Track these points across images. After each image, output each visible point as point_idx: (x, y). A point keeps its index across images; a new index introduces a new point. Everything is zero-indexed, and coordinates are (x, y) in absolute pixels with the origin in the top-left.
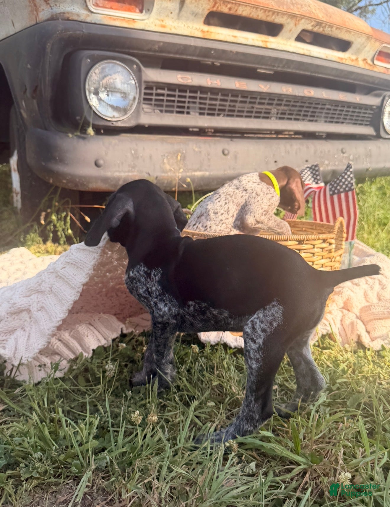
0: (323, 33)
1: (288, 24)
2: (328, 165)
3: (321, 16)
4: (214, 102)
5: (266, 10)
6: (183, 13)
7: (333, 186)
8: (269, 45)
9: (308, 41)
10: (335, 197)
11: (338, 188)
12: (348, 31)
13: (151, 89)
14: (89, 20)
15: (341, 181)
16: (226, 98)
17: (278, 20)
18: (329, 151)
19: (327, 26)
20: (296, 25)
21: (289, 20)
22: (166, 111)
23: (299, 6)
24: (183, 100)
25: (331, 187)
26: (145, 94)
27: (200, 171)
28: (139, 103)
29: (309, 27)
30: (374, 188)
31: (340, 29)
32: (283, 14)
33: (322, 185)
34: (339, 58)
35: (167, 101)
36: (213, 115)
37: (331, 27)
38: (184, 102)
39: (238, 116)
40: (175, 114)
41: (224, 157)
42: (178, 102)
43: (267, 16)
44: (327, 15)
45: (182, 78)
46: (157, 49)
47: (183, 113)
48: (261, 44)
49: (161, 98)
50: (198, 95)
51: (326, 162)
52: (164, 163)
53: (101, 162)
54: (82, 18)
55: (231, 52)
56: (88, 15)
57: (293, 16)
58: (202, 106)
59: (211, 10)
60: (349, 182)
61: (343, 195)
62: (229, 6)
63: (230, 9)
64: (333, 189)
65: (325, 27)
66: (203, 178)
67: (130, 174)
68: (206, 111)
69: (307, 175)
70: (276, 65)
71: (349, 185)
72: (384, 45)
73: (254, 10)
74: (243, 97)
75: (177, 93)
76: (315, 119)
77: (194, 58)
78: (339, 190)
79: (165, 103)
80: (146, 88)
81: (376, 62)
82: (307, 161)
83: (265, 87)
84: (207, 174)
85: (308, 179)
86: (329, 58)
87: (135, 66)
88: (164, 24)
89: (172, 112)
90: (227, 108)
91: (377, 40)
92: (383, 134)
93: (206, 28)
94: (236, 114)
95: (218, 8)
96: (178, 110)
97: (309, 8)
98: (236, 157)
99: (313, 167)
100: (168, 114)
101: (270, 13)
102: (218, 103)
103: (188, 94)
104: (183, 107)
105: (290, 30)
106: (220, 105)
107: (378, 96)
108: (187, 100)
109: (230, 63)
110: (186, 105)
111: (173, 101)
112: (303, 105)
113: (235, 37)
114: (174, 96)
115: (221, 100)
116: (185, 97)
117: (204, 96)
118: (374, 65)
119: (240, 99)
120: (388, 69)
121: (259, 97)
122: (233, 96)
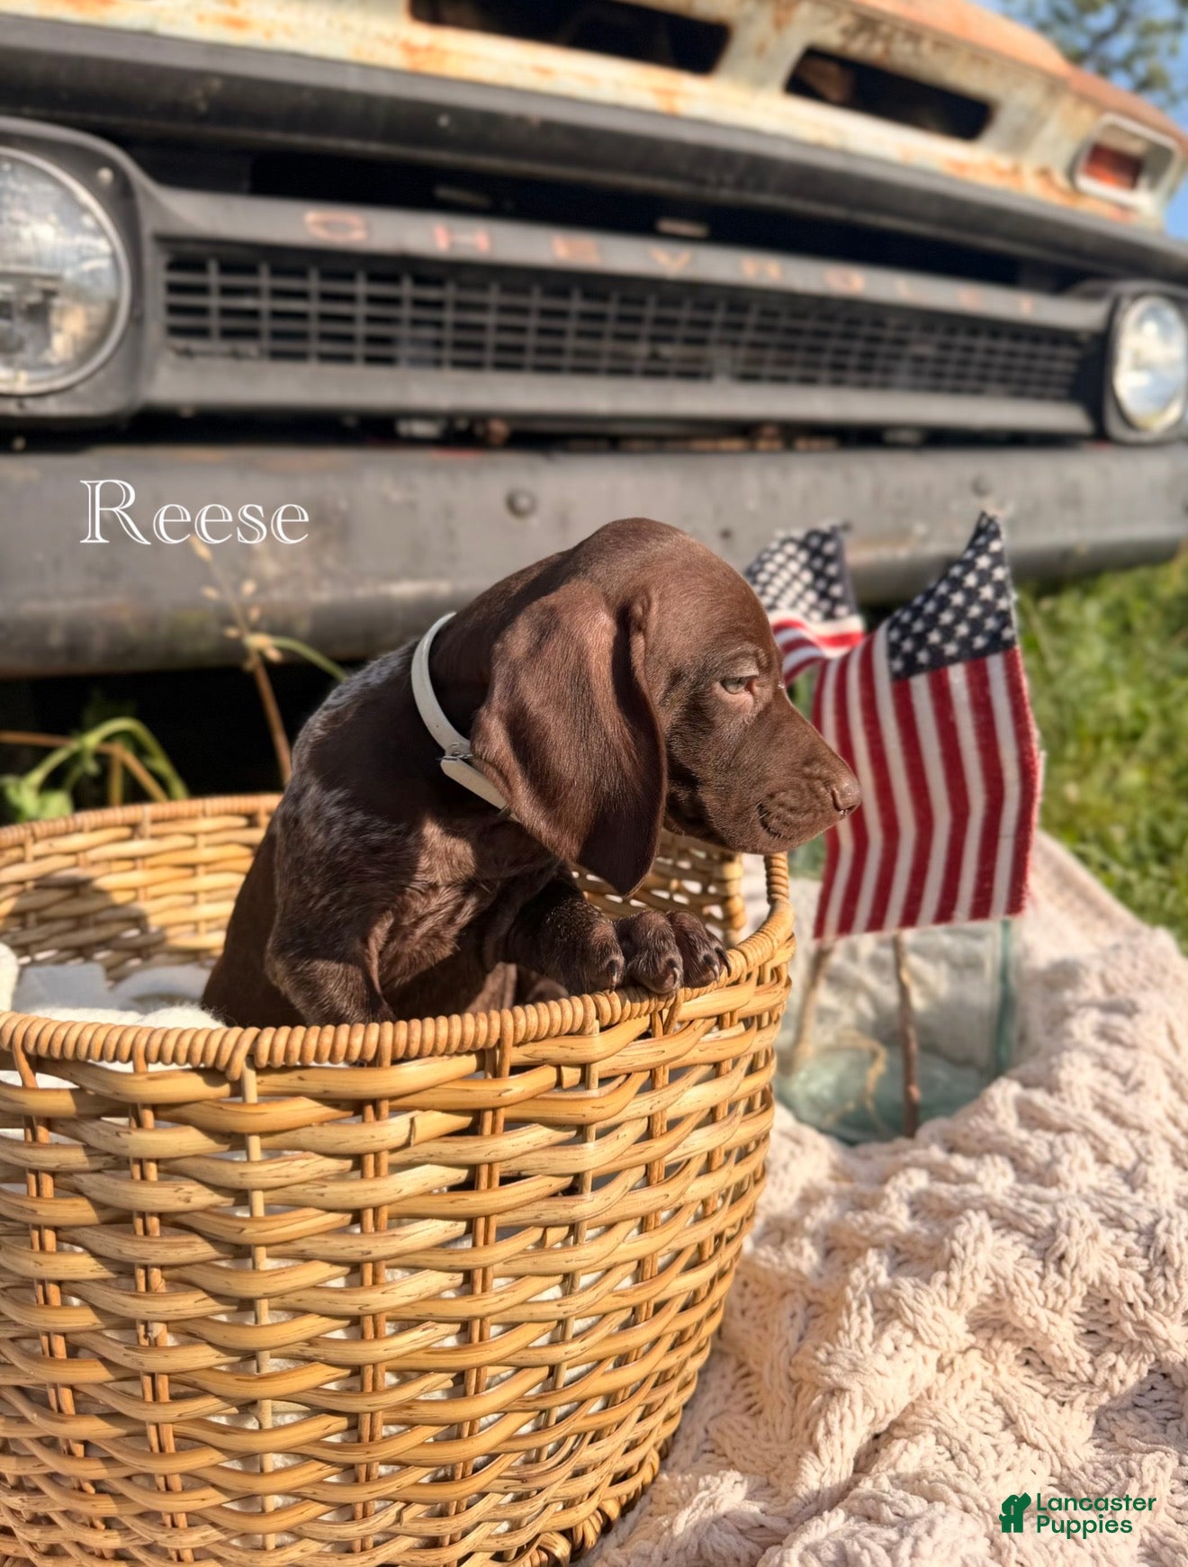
0: (887, 63)
1: (748, 20)
4: (472, 317)
7: (906, 630)
8: (684, 106)
9: (832, 95)
11: (934, 637)
12: (981, 56)
13: (198, 266)
15: (944, 603)
16: (520, 300)
17: (707, 3)
18: (926, 490)
19: (899, 37)
20: (777, 25)
21: (750, 6)
22: (276, 355)
24: (342, 308)
26: (173, 288)
27: (414, 576)
28: (136, 319)
29: (830, 36)
30: (1093, 610)
31: (946, 46)
33: (855, 624)
34: (953, 162)
35: (277, 315)
36: (476, 365)
37: (914, 34)
38: (348, 319)
39: (575, 371)
40: (313, 367)
41: (512, 520)
42: (325, 317)
45: (326, 225)
46: (202, 107)
47: (347, 359)
48: (651, 101)
49: (248, 303)
50: (407, 289)
51: (919, 528)
55: (521, 121)
58: (428, 333)
60: (990, 609)
65: (888, 39)
66: (424, 605)
67: (95, 603)
68: (447, 354)
69: (785, 576)
70: (712, 177)
71: (991, 623)
72: (1109, 118)
74: (588, 295)
75: (314, 284)
76: (876, 377)
77: (374, 148)
78: (936, 652)
79: (266, 325)
80: (175, 265)
81: (1086, 183)
83: (675, 257)
84: (442, 588)
85: (790, 595)
87: (105, 175)
88: (238, 13)
89: (300, 356)
90: (531, 340)
91: (1084, 99)
92: (1115, 427)
93: (423, 35)
94: (567, 361)
96: (328, 347)
98: (562, 520)
99: (814, 542)
100: (286, 366)
102: (490, 319)
103: (361, 287)
104: (349, 338)
105: (761, 50)
106: (502, 328)
107: (1094, 296)
108: (361, 309)
109: (524, 167)
110: (361, 329)
111: (302, 316)
112: (824, 326)
113: (545, 72)
114: (302, 295)
115: (504, 309)
116: (350, 298)
117: (431, 294)
118: (1077, 192)
119: (576, 304)
120: (1124, 208)
121: (652, 299)
122: (549, 292)
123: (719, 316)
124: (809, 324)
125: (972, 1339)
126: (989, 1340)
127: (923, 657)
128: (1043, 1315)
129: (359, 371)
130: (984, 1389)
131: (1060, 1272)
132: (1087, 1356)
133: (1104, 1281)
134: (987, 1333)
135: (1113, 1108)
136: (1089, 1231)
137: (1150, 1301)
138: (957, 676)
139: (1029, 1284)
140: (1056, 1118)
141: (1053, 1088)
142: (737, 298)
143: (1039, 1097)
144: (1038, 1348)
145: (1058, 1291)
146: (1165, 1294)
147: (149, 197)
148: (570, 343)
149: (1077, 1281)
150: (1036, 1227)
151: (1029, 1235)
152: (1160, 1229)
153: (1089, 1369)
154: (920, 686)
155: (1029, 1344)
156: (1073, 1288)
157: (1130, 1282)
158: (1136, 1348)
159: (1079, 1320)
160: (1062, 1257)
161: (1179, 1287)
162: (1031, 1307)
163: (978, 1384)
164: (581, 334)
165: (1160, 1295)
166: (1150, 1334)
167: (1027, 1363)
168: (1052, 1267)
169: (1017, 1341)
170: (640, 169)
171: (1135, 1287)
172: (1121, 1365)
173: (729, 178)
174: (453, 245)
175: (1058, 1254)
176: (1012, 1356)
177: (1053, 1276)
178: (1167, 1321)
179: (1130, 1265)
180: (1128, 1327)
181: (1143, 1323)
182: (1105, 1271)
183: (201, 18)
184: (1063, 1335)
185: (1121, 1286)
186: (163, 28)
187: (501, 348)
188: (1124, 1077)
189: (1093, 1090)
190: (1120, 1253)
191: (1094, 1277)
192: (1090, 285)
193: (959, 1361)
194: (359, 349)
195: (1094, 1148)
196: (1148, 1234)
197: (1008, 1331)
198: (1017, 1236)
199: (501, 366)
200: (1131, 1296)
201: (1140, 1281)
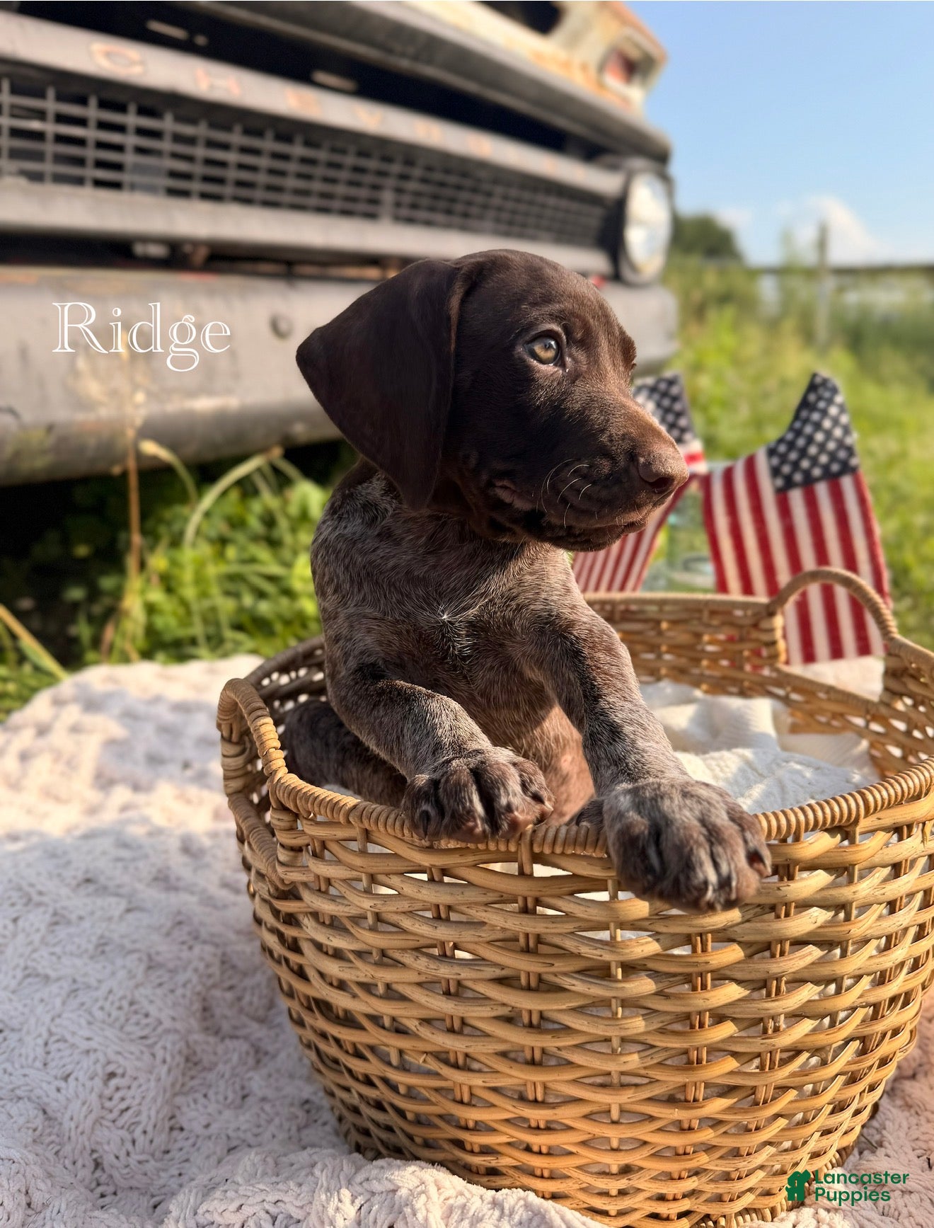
4: (218, 155)
10: (796, 498)
11: (804, 464)
16: (256, 143)
22: (58, 179)
24: (115, 138)
25: (775, 461)
27: (209, 393)
34: (534, 52)
35: (60, 139)
36: (218, 198)
38: (120, 148)
39: (293, 207)
40: (88, 191)
41: (278, 342)
42: (101, 145)
45: (108, 55)
47: (116, 186)
49: (35, 125)
50: (169, 124)
52: (75, 373)
58: (182, 166)
60: (841, 444)
61: (822, 490)
64: (786, 469)
66: (220, 419)
68: (196, 186)
70: (398, 49)
71: (842, 454)
72: (627, 30)
74: (306, 144)
75: (92, 112)
78: (807, 474)
79: (49, 148)
81: (609, 79)
83: (370, 115)
84: (232, 402)
89: (79, 181)
90: (262, 178)
91: (615, 15)
92: (626, 271)
94: (286, 198)
96: (100, 174)
99: (663, 386)
100: (66, 189)
102: (232, 157)
103: (131, 119)
104: (118, 167)
106: (241, 166)
107: (614, 168)
108: (131, 140)
110: (129, 158)
111: (81, 142)
112: (460, 181)
114: (82, 122)
115: (243, 150)
116: (121, 129)
117: (188, 130)
118: (601, 85)
119: (298, 149)
120: (626, 100)
121: (352, 149)
122: (280, 137)
123: (396, 168)
124: (452, 179)
142: (409, 153)
148: (290, 182)
164: (300, 176)
173: (409, 50)
174: (212, 87)
187: (240, 184)
192: (609, 159)
199: (238, 200)
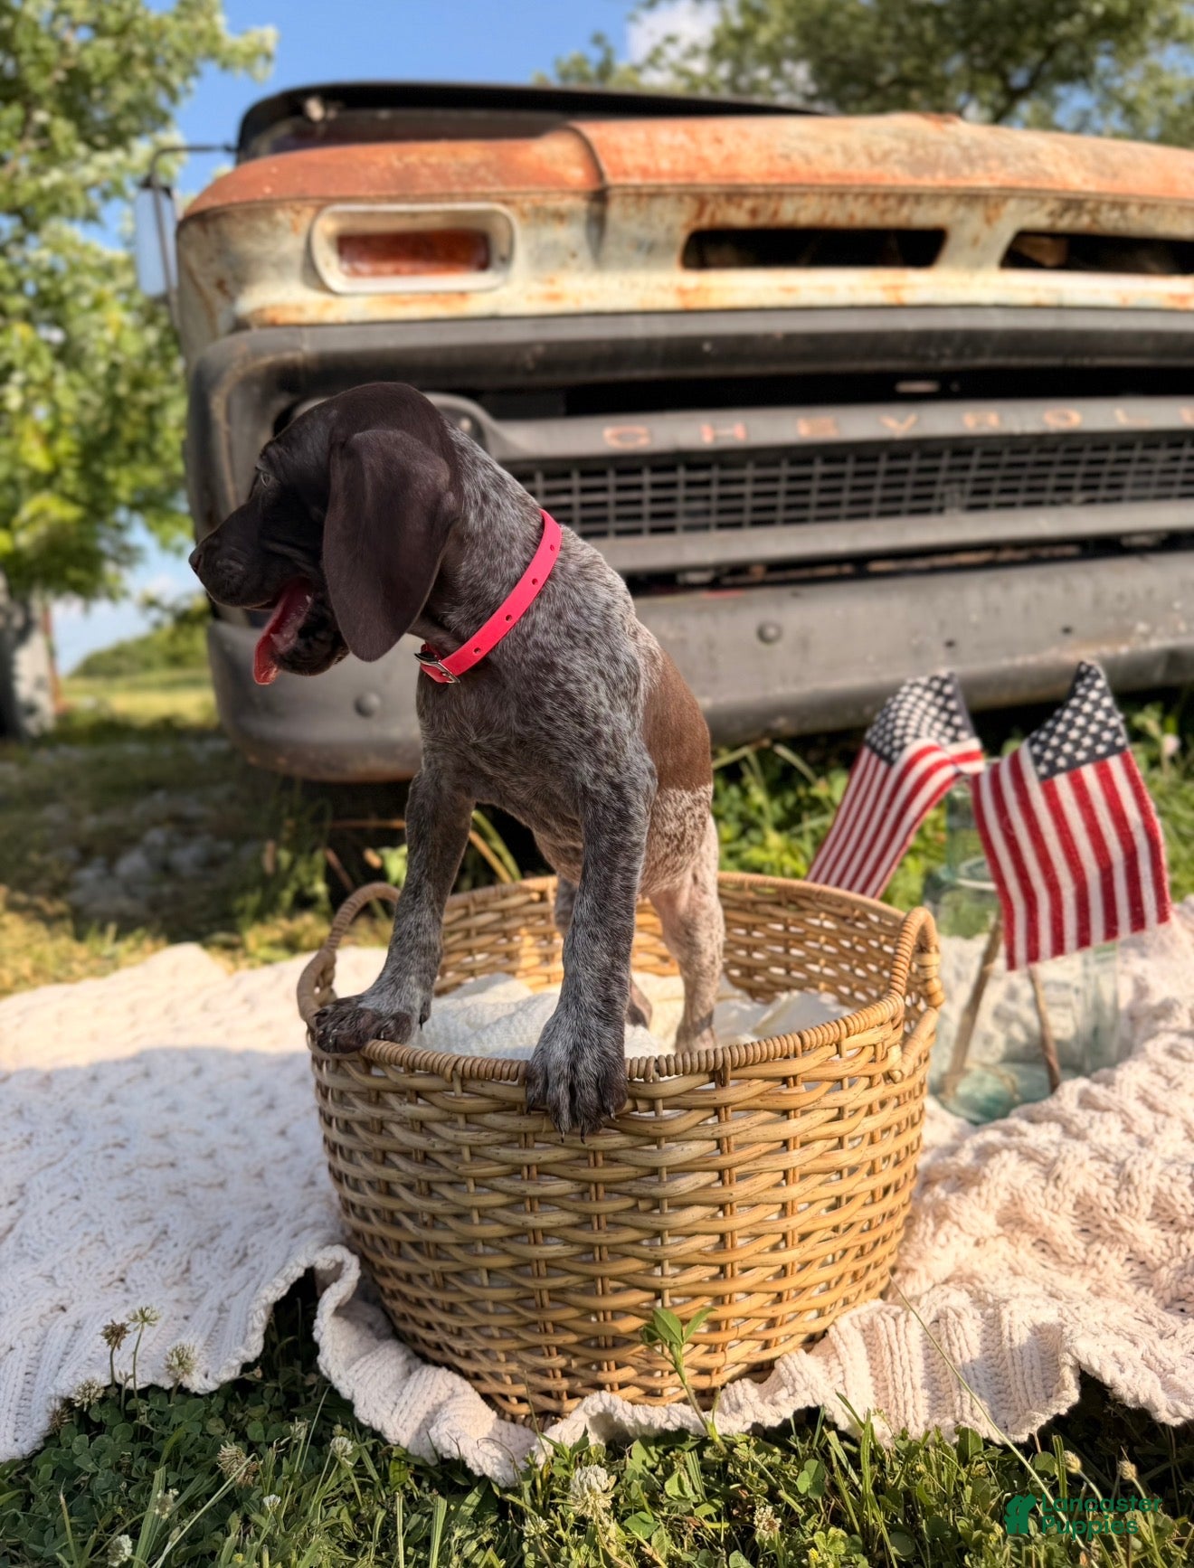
0: (1096, 229)
1: (962, 222)
2: (1146, 637)
3: (1078, 180)
4: (734, 489)
5: (872, 195)
6: (610, 249)
8: (909, 297)
9: (1049, 261)
13: (528, 475)
14: (330, 316)
16: (772, 472)
17: (923, 217)
18: (1150, 592)
19: (1105, 208)
20: (988, 220)
21: (961, 211)
23: (993, 163)
24: (633, 495)
29: (1039, 219)
31: (1154, 207)
32: (938, 196)
34: (1172, 296)
35: (584, 506)
36: (737, 525)
37: (1120, 204)
38: (638, 502)
39: (820, 519)
40: (613, 540)
41: (762, 647)
42: (620, 503)
43: (884, 212)
44: (1102, 174)
45: (619, 435)
46: (531, 365)
47: (637, 532)
48: (878, 297)
49: (565, 499)
50: (682, 475)
51: (1142, 627)
53: (373, 701)
54: (310, 315)
55: (767, 337)
56: (327, 305)
57: (972, 197)
58: (699, 505)
59: (695, 225)
62: (748, 204)
63: (754, 212)
65: (1097, 210)
68: (715, 519)
70: (933, 353)
73: (834, 201)
74: (829, 461)
75: (612, 480)
77: (655, 373)
79: (578, 513)
82: (1067, 631)
83: (901, 421)
86: (1132, 302)
87: (465, 423)
88: (556, 289)
89: (603, 534)
90: (781, 500)
93: (693, 279)
94: (812, 512)
95: (713, 215)
96: (623, 525)
97: (1031, 163)
98: (804, 644)
101: (892, 202)
102: (747, 488)
103: (647, 478)
104: (638, 517)
105: (975, 241)
106: (756, 495)
108: (647, 494)
109: (773, 369)
110: (647, 509)
111: (603, 504)
112: (1044, 457)
113: (789, 290)
114: (603, 489)
115: (758, 480)
116: (639, 487)
117: (701, 475)
119: (819, 468)
121: (884, 457)
122: (795, 462)
123: (946, 462)
124: (1031, 458)
125: (1000, 1230)
126: (1013, 1231)
127: (1062, 762)
128: (1046, 1215)
129: (646, 541)
130: (1004, 1259)
131: (1056, 1186)
132: (1081, 1246)
133: (1086, 1194)
134: (1010, 1227)
135: (1150, 1099)
136: (1079, 1161)
137: (1118, 1207)
138: (1089, 773)
139: (1034, 1194)
140: (1103, 1102)
141: (1109, 1083)
143: (1098, 1090)
144: (1047, 1239)
145: (1054, 1198)
146: (1128, 1202)
147: (496, 435)
148: (814, 498)
149: (1067, 1192)
150: (1046, 1158)
151: (1040, 1163)
152: (1129, 1163)
153: (1083, 1254)
154: (1062, 783)
155: (1040, 1236)
156: (1064, 1196)
157: (1106, 1195)
158: (1114, 1240)
159: (1074, 1220)
160: (1058, 1177)
161: (1138, 1198)
162: (1035, 1207)
163: (1000, 1256)
164: (825, 490)
165: (1124, 1202)
166: (1121, 1230)
167: (1043, 1251)
168: (1051, 1183)
169: (1032, 1233)
170: (870, 355)
171: (1108, 1198)
172: (1104, 1251)
173: (948, 351)
174: (716, 438)
175: (1055, 1175)
176: (1029, 1245)
177: (1051, 1189)
178: (1133, 1222)
179: (1105, 1184)
180: (1106, 1225)
181: (1114, 1221)
182: (1087, 1187)
183: (529, 298)
184: (1063, 1228)
185: (1097, 1197)
186: (506, 310)
187: (756, 509)
188: (1169, 1080)
189: (1140, 1086)
190: (1101, 1176)
191: (1079, 1190)
193: (991, 1242)
194: (646, 524)
195: (1124, 1122)
196: (1122, 1165)
197: (1026, 1226)
198: (1033, 1164)
199: (756, 523)
200: (1105, 1203)
201: (1112, 1194)
